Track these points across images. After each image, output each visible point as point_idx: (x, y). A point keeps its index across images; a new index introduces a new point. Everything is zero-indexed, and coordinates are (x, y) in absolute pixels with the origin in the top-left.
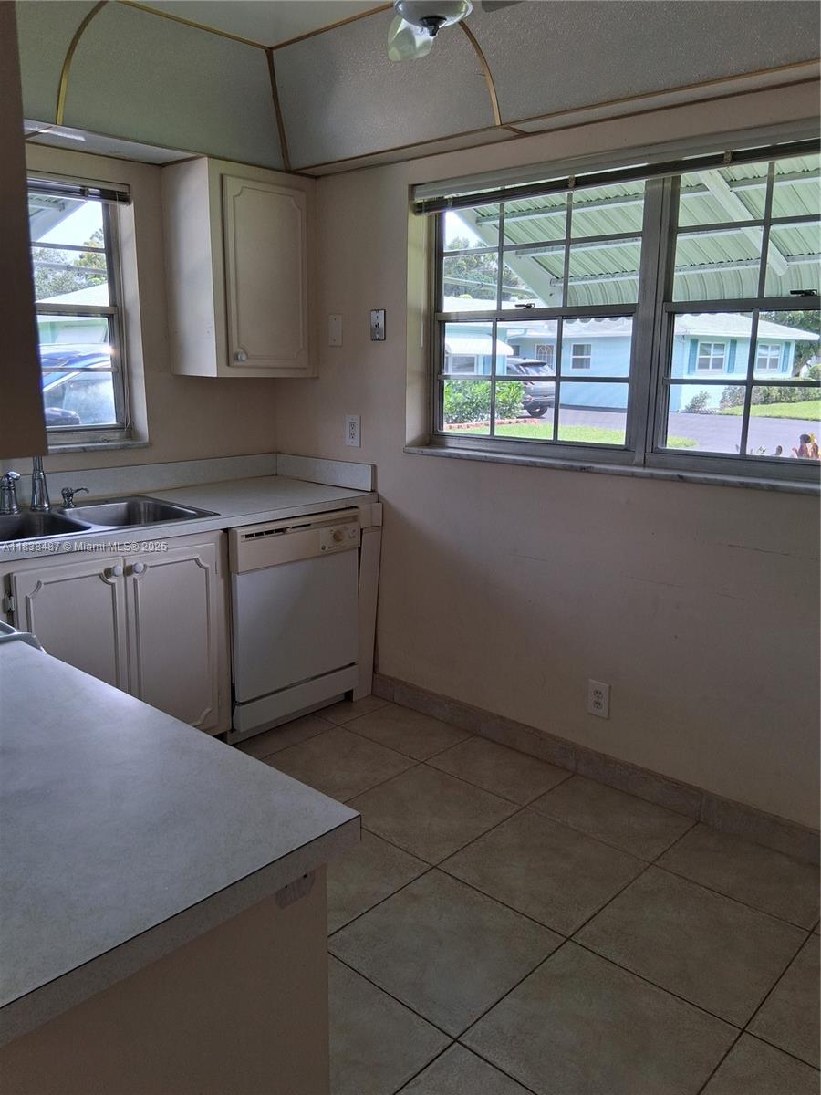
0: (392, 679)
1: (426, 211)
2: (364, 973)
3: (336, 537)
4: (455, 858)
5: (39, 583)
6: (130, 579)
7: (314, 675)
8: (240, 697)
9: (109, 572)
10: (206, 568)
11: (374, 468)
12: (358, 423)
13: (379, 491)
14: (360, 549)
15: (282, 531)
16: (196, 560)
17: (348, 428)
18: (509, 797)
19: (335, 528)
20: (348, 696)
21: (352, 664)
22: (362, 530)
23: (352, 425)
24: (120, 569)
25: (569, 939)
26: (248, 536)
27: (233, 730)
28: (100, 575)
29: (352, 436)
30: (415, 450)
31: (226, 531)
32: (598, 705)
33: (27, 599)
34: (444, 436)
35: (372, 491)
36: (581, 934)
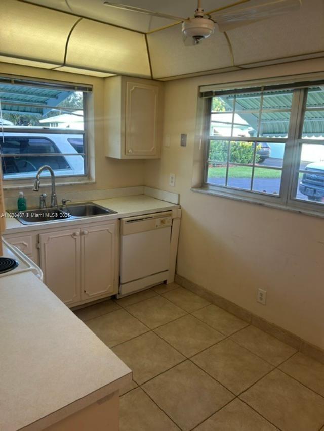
0: (182, 277)
1: (205, 96)
2: (155, 401)
3: (163, 222)
4: (196, 356)
5: (49, 238)
6: (83, 237)
7: (152, 274)
8: (122, 282)
9: (74, 234)
10: (111, 233)
11: (179, 195)
12: (174, 177)
13: (181, 204)
14: (172, 227)
15: (141, 219)
16: (108, 230)
17: (170, 178)
18: (223, 332)
19: (162, 219)
20: (165, 282)
21: (167, 270)
22: (173, 220)
23: (172, 178)
24: (78, 233)
25: (237, 397)
26: (128, 221)
27: (119, 293)
28: (71, 236)
29: (172, 182)
30: (194, 190)
31: (120, 219)
32: (261, 299)
33: (44, 244)
34: (207, 184)
35: (178, 204)
36: (242, 395)
